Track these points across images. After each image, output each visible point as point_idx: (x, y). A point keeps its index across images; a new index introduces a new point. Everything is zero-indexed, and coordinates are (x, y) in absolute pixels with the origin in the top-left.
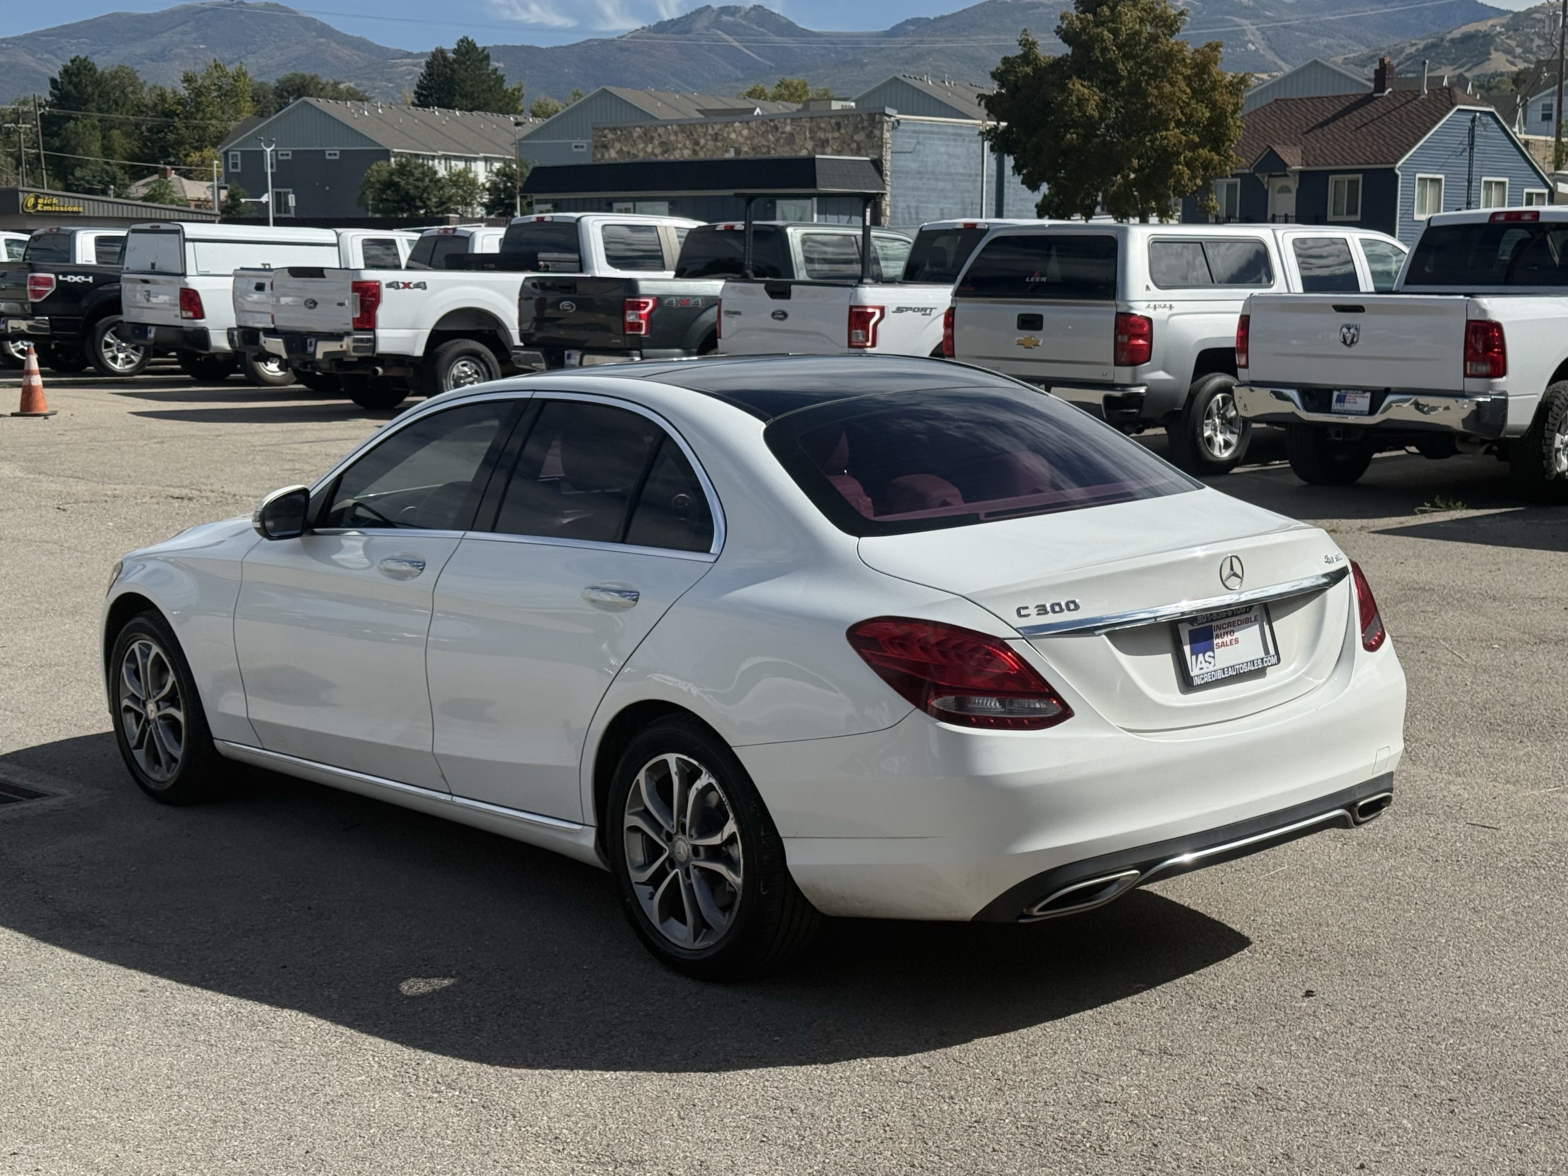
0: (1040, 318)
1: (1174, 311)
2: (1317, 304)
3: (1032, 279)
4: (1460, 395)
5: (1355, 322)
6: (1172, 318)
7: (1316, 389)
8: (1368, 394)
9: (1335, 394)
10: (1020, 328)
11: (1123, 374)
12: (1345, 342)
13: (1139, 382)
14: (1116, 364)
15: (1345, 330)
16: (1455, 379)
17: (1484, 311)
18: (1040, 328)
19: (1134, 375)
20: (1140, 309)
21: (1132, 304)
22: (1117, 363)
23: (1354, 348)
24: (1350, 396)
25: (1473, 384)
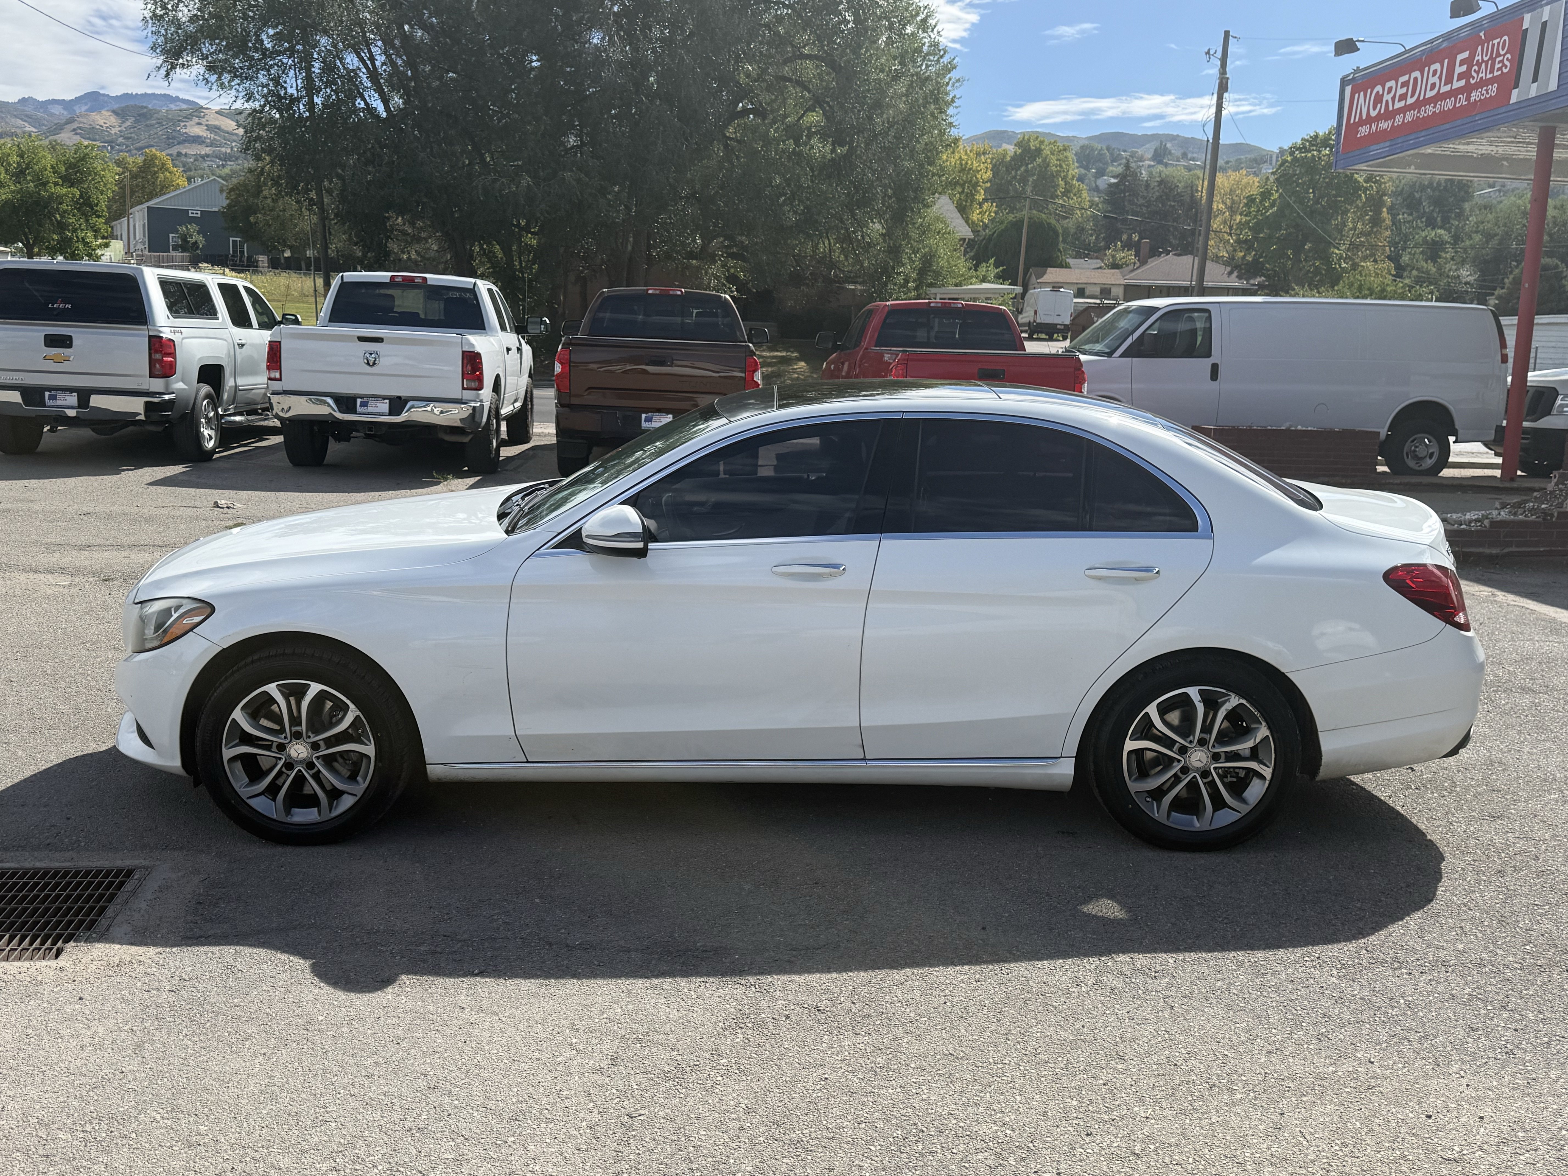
0: (70, 338)
1: (184, 335)
2: (343, 335)
3: (55, 306)
4: (459, 401)
5: (376, 350)
6: (184, 341)
7: (342, 397)
8: (387, 401)
9: (359, 401)
10: (46, 345)
11: (157, 385)
12: (368, 364)
13: (171, 391)
14: (150, 377)
15: (367, 355)
16: (456, 391)
17: (473, 345)
18: (70, 346)
19: (167, 385)
20: (166, 334)
21: (161, 329)
22: (152, 375)
23: (375, 367)
24: (371, 402)
25: (468, 395)
